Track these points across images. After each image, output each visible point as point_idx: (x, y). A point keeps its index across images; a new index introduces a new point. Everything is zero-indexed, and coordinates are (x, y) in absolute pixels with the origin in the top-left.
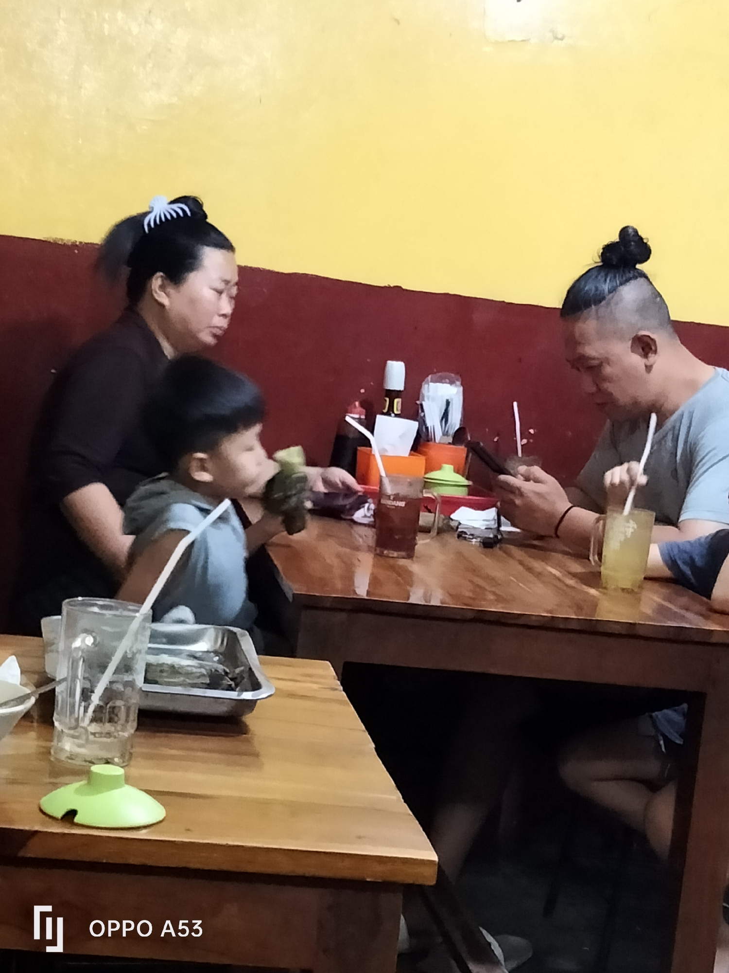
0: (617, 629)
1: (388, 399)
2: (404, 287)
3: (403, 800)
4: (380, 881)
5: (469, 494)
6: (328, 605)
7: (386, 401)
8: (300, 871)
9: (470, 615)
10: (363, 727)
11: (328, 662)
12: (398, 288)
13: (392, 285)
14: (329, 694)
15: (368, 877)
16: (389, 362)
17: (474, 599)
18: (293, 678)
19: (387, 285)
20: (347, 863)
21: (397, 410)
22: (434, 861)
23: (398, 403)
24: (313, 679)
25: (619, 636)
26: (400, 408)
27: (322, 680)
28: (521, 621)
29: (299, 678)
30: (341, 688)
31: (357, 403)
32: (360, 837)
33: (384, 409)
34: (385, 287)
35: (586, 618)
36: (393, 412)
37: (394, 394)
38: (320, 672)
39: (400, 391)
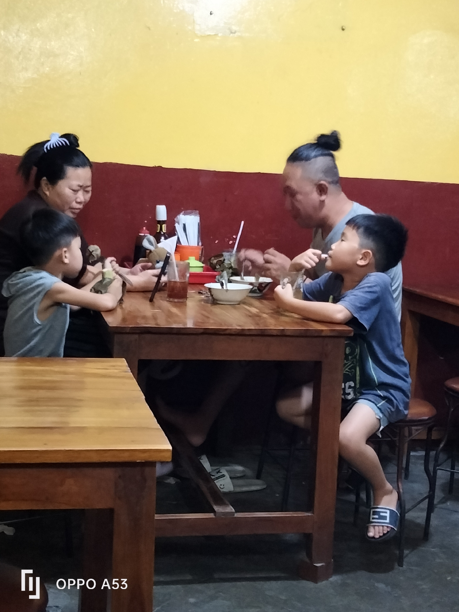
0: (275, 333)
1: (159, 225)
2: (163, 166)
3: (157, 422)
4: (143, 461)
5: (204, 271)
6: (128, 331)
7: (158, 226)
8: (103, 460)
9: (202, 331)
10: (140, 389)
11: (124, 359)
12: (160, 167)
13: (157, 166)
14: (123, 374)
15: (138, 460)
16: (157, 206)
17: (203, 323)
18: (105, 368)
19: (154, 166)
20: (126, 454)
21: (165, 230)
22: (170, 450)
23: (165, 226)
24: (116, 368)
25: (277, 336)
26: (166, 229)
27: (121, 368)
28: (227, 332)
29: (107, 368)
30: (130, 371)
31: (144, 228)
32: (133, 441)
33: (158, 230)
34: (153, 167)
35: (259, 328)
36: (162, 231)
37: (162, 222)
38: (119, 364)
39: (165, 221)
